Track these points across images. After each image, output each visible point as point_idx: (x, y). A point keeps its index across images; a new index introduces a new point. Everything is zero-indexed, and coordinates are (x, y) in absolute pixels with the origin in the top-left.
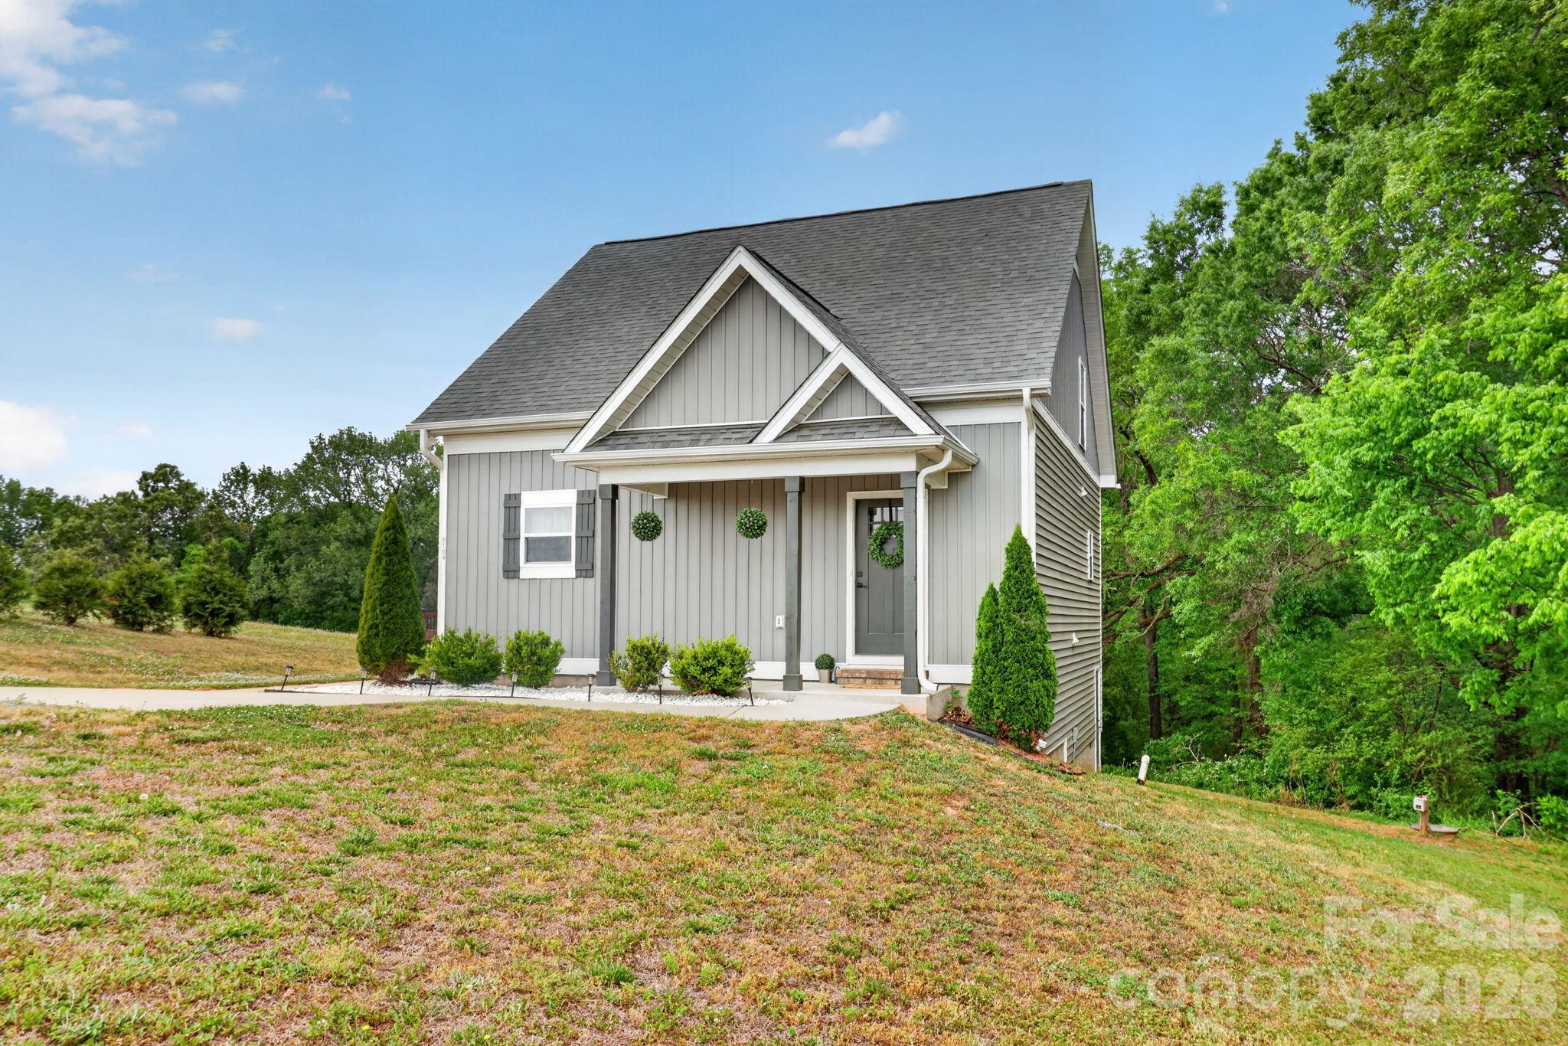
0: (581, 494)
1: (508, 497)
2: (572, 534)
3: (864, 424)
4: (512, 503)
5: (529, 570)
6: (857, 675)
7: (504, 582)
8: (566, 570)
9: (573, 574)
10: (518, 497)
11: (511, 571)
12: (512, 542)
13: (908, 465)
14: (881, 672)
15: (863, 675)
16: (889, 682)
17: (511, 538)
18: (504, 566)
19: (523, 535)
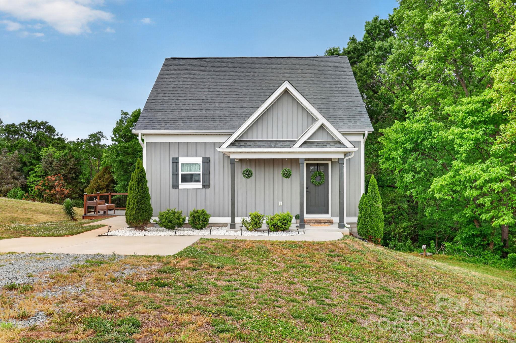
0: (204, 159)
1: (173, 159)
2: (201, 173)
3: (329, 142)
4: (175, 161)
5: (183, 186)
6: (312, 221)
7: (172, 190)
8: (199, 186)
9: (201, 187)
10: (177, 159)
11: (175, 186)
12: (175, 175)
13: (342, 156)
14: (320, 220)
15: (314, 221)
16: (322, 223)
17: (175, 174)
18: (172, 184)
19: (180, 173)
